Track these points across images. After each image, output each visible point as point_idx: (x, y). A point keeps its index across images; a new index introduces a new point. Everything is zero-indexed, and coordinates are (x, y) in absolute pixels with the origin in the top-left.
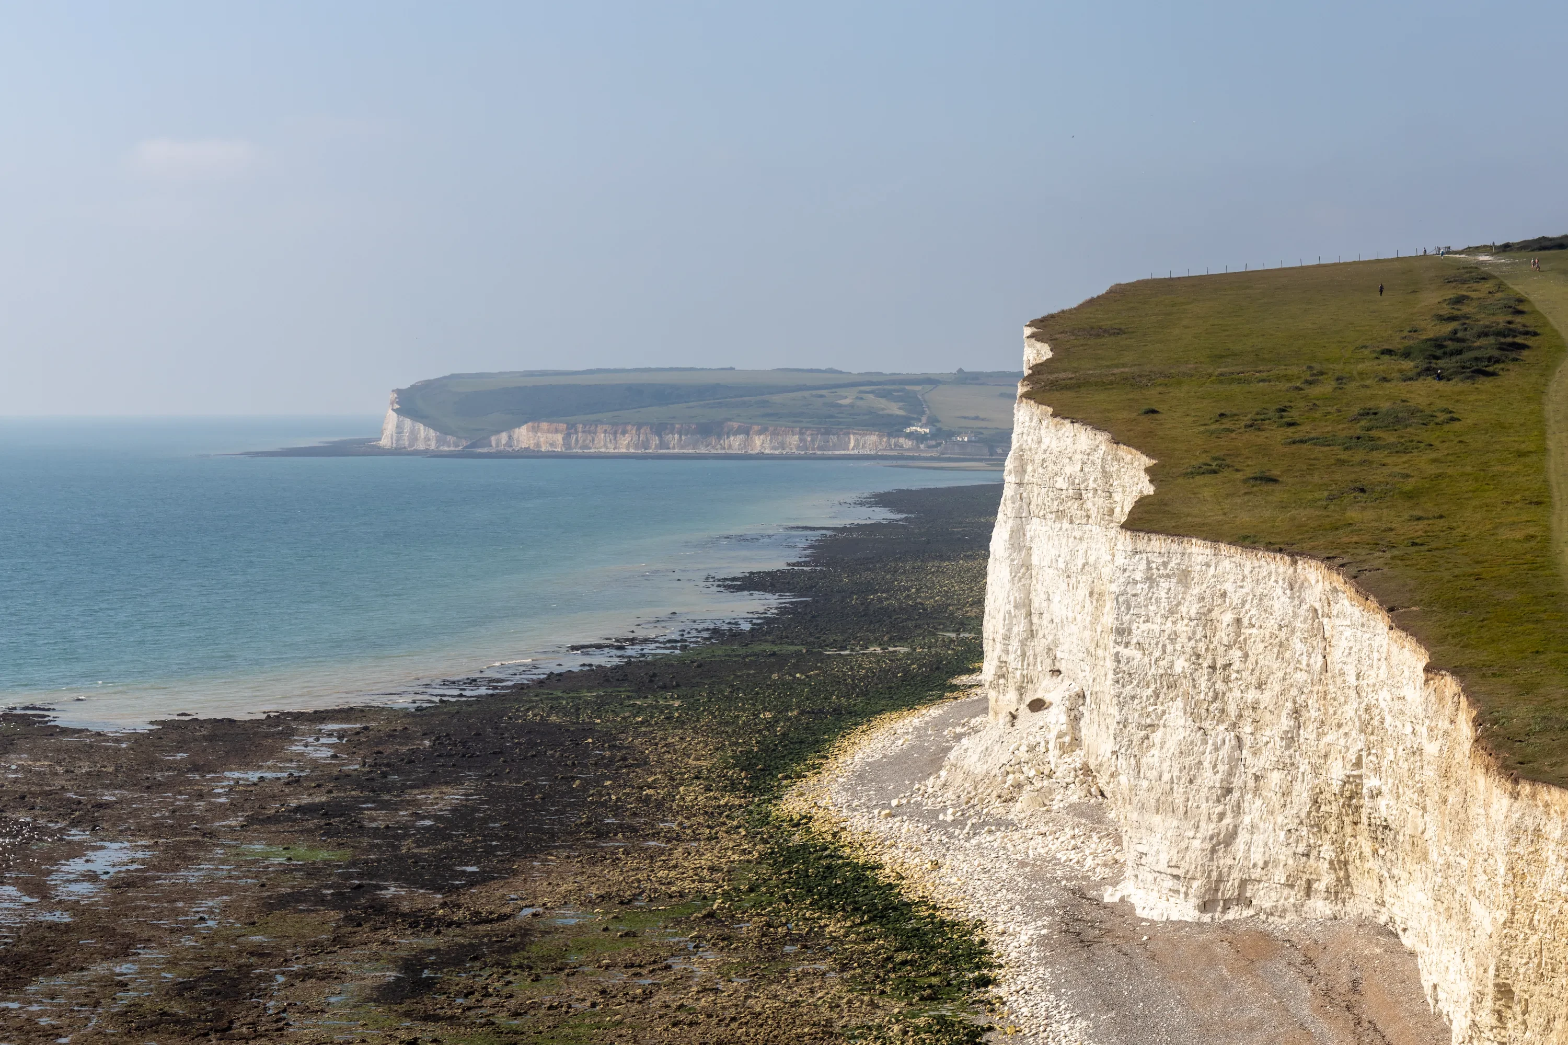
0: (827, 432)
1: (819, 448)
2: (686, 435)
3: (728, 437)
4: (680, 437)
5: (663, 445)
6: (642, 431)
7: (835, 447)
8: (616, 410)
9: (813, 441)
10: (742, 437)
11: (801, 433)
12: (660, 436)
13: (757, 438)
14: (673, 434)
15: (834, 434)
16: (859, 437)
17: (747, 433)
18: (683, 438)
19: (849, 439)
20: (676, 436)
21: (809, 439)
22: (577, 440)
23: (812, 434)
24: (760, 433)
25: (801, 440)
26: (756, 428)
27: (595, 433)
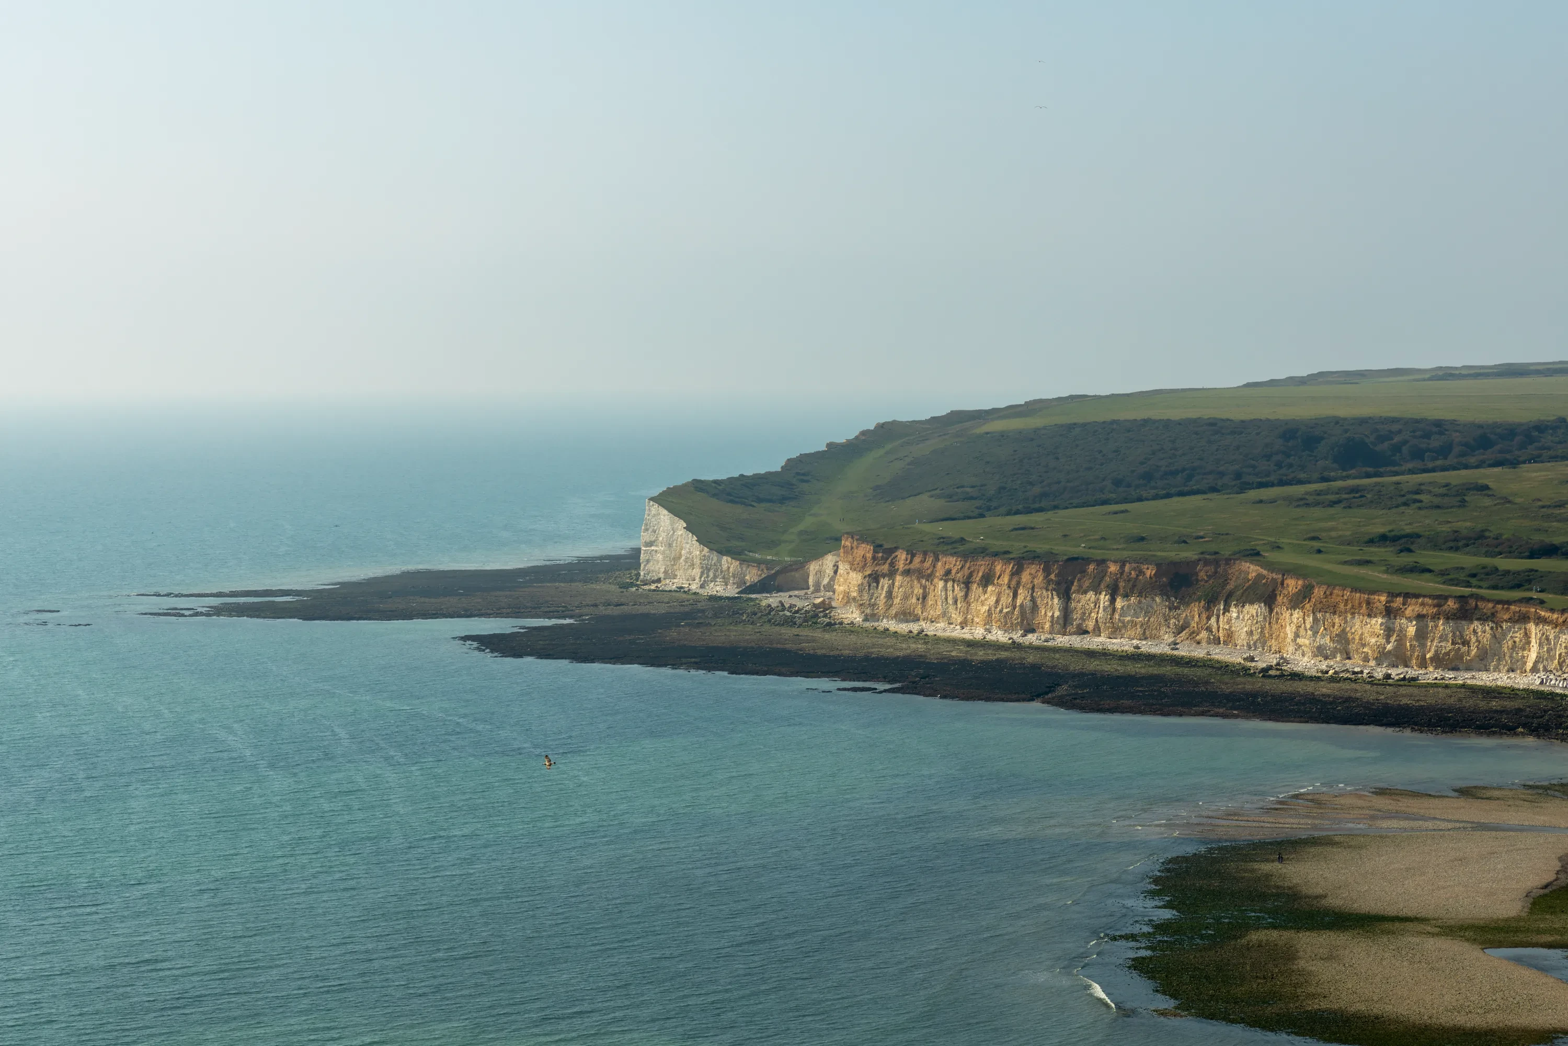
0: (1465, 613)
1: (1439, 661)
2: (1126, 596)
3: (1227, 610)
4: (1113, 601)
5: (1065, 622)
6: (1025, 577)
7: (1483, 661)
8: (1017, 513)
9: (1421, 635)
10: (1253, 609)
11: (1389, 613)
12: (1066, 596)
13: (1287, 614)
14: (1098, 592)
15: (1483, 619)
16: (1551, 633)
17: (1270, 600)
18: (1119, 603)
19: (1527, 635)
20: (1104, 598)
21: (1411, 630)
22: (890, 595)
23: (1420, 617)
24: (1296, 602)
25: (1389, 632)
26: (1293, 585)
27: (930, 577)
